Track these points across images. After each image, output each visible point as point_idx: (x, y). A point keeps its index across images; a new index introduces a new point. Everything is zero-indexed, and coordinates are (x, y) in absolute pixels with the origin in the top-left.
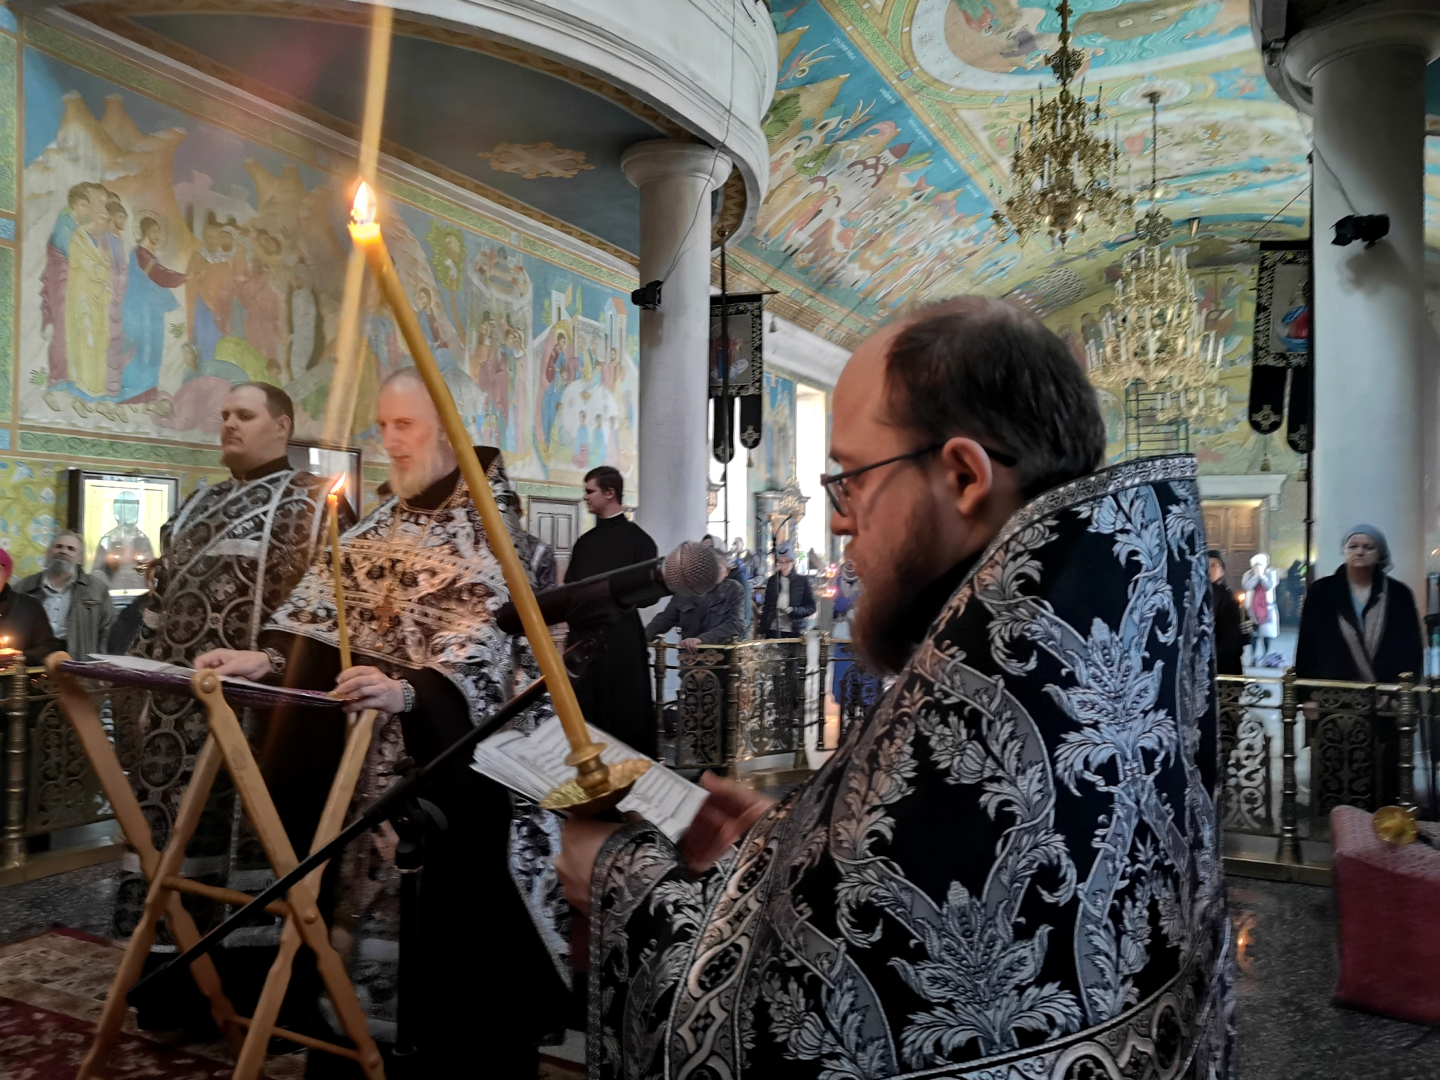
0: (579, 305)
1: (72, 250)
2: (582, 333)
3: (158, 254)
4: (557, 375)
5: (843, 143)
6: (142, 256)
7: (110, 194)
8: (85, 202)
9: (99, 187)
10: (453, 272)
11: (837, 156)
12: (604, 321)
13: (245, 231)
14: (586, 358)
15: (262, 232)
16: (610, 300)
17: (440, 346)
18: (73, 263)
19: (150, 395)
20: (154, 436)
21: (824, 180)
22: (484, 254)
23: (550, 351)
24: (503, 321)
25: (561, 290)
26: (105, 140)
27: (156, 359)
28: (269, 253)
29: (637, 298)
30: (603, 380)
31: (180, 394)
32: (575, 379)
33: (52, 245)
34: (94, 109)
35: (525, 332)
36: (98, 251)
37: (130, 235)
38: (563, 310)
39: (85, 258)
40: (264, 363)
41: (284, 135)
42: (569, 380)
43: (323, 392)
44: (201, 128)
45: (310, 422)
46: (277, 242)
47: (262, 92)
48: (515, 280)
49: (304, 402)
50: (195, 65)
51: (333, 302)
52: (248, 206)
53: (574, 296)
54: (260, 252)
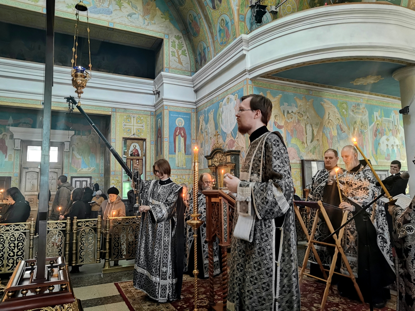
0: (383, 115)
2: (384, 122)
3: (278, 122)
4: (378, 136)
6: (275, 123)
10: (345, 113)
12: (392, 118)
13: (295, 114)
14: (387, 129)
15: (299, 113)
16: (393, 111)
17: (343, 132)
22: (353, 106)
23: (375, 129)
24: (360, 123)
25: (377, 112)
28: (301, 117)
29: (401, 112)
30: (393, 135)
32: (383, 135)
35: (367, 125)
37: (273, 120)
38: (378, 117)
40: (301, 143)
41: (302, 90)
42: (382, 136)
43: (315, 148)
44: (285, 93)
45: (312, 155)
46: (302, 114)
47: (297, 82)
48: (363, 112)
49: (311, 151)
50: (283, 80)
51: (316, 126)
52: (296, 108)
53: (381, 112)
54: (299, 117)
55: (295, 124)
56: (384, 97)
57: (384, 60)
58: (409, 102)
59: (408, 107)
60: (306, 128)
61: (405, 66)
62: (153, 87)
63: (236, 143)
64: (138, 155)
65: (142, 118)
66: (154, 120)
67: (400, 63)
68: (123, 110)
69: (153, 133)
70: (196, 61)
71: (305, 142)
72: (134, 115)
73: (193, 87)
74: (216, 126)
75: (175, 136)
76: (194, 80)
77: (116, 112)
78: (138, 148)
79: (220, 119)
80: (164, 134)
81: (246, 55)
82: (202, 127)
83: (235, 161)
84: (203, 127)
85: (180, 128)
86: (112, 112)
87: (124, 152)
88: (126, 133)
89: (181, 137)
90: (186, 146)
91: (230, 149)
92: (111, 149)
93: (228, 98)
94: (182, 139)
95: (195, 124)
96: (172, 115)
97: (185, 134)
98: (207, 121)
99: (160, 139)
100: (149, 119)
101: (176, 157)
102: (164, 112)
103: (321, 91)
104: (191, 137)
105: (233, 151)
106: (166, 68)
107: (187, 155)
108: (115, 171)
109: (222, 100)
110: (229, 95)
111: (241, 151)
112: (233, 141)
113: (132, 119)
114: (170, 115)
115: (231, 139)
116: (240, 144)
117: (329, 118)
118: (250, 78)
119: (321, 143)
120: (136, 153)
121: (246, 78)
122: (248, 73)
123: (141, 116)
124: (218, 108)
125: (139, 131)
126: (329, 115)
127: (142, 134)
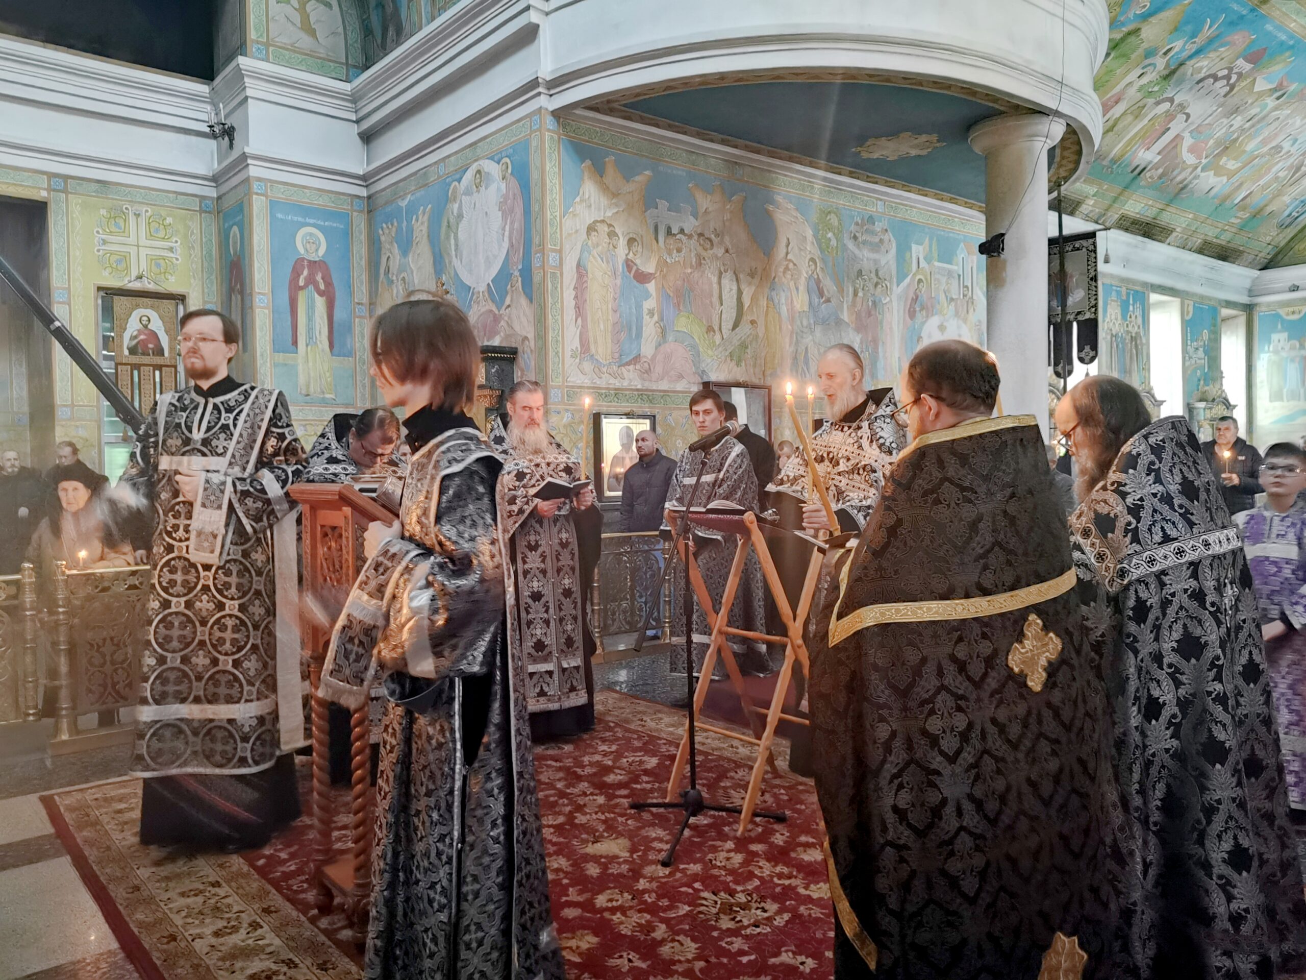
0: (935, 255)
1: (589, 267)
2: (938, 276)
3: (638, 262)
4: (918, 315)
5: (1192, 62)
6: (629, 264)
7: (610, 225)
8: (594, 233)
9: (603, 221)
10: (834, 242)
11: (1184, 74)
12: (957, 265)
13: (690, 237)
15: (701, 235)
16: (962, 245)
17: (825, 302)
18: (590, 276)
19: (636, 359)
20: (639, 387)
21: (1171, 100)
22: (857, 224)
23: (911, 295)
24: (873, 275)
25: (919, 243)
26: (605, 189)
27: (639, 335)
28: (706, 250)
29: (984, 249)
30: (957, 314)
31: (654, 357)
32: (933, 315)
33: (579, 265)
34: (599, 171)
35: (890, 281)
36: (604, 265)
37: (622, 250)
38: (921, 260)
39: (598, 270)
40: (704, 329)
41: (712, 161)
42: (927, 317)
43: (743, 346)
44: (661, 168)
45: (735, 368)
46: (711, 241)
47: (698, 135)
48: (881, 241)
49: (731, 355)
50: (657, 126)
51: (749, 278)
52: (691, 218)
53: (930, 246)
54: (700, 249)
55: (689, 271)
56: (942, 200)
57: (949, 87)
58: (1007, 223)
59: (1003, 235)
60: (720, 283)
61: (1001, 113)
62: (209, 108)
63: (502, 323)
64: (160, 352)
65: (169, 220)
66: (214, 229)
67: (989, 100)
68: (94, 186)
69: (213, 277)
70: (367, 31)
71: (716, 328)
72: (136, 207)
73: (357, 122)
74: (439, 262)
75: (294, 289)
76: (361, 98)
77: (65, 191)
78: (157, 325)
79: (453, 242)
80: (252, 280)
81: (538, 26)
82: (391, 263)
83: (501, 381)
84: (394, 265)
85: (309, 261)
86: (49, 189)
87: (106, 339)
88: (109, 270)
89: (316, 296)
90: (335, 325)
91: (486, 343)
92: (52, 327)
93: (479, 172)
94: (320, 303)
95: (364, 251)
96: (279, 216)
97: (329, 283)
98: (406, 246)
99: (239, 297)
100: (195, 226)
101: (300, 361)
102: (250, 205)
103: (770, 171)
104: (351, 294)
105: (494, 350)
106: (258, 42)
107: (339, 356)
108: (73, 405)
109: (458, 176)
110: (481, 162)
111: (520, 350)
112: (495, 315)
113: (132, 219)
114: (273, 216)
115: (487, 308)
116: (517, 328)
117: (789, 257)
118: (551, 109)
119: (761, 331)
120: (151, 346)
121: (536, 107)
122: (545, 91)
123: (163, 213)
124: (444, 199)
125: (158, 265)
126: (788, 246)
127: (172, 279)
